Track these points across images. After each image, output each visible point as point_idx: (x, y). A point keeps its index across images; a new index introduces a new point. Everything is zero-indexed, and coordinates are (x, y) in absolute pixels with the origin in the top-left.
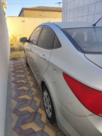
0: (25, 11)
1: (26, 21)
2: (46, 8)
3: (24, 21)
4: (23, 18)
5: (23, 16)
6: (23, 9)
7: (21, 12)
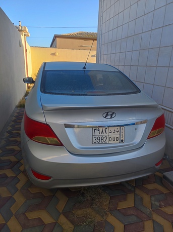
0: (57, 39)
1: (57, 54)
2: (91, 35)
3: (54, 54)
4: (54, 49)
5: (55, 47)
6: (56, 37)
7: (54, 40)
